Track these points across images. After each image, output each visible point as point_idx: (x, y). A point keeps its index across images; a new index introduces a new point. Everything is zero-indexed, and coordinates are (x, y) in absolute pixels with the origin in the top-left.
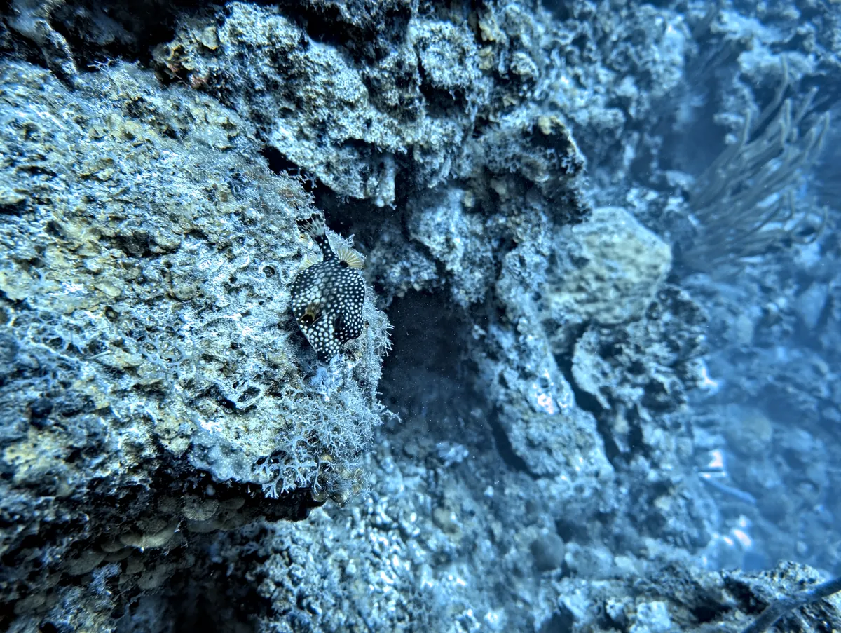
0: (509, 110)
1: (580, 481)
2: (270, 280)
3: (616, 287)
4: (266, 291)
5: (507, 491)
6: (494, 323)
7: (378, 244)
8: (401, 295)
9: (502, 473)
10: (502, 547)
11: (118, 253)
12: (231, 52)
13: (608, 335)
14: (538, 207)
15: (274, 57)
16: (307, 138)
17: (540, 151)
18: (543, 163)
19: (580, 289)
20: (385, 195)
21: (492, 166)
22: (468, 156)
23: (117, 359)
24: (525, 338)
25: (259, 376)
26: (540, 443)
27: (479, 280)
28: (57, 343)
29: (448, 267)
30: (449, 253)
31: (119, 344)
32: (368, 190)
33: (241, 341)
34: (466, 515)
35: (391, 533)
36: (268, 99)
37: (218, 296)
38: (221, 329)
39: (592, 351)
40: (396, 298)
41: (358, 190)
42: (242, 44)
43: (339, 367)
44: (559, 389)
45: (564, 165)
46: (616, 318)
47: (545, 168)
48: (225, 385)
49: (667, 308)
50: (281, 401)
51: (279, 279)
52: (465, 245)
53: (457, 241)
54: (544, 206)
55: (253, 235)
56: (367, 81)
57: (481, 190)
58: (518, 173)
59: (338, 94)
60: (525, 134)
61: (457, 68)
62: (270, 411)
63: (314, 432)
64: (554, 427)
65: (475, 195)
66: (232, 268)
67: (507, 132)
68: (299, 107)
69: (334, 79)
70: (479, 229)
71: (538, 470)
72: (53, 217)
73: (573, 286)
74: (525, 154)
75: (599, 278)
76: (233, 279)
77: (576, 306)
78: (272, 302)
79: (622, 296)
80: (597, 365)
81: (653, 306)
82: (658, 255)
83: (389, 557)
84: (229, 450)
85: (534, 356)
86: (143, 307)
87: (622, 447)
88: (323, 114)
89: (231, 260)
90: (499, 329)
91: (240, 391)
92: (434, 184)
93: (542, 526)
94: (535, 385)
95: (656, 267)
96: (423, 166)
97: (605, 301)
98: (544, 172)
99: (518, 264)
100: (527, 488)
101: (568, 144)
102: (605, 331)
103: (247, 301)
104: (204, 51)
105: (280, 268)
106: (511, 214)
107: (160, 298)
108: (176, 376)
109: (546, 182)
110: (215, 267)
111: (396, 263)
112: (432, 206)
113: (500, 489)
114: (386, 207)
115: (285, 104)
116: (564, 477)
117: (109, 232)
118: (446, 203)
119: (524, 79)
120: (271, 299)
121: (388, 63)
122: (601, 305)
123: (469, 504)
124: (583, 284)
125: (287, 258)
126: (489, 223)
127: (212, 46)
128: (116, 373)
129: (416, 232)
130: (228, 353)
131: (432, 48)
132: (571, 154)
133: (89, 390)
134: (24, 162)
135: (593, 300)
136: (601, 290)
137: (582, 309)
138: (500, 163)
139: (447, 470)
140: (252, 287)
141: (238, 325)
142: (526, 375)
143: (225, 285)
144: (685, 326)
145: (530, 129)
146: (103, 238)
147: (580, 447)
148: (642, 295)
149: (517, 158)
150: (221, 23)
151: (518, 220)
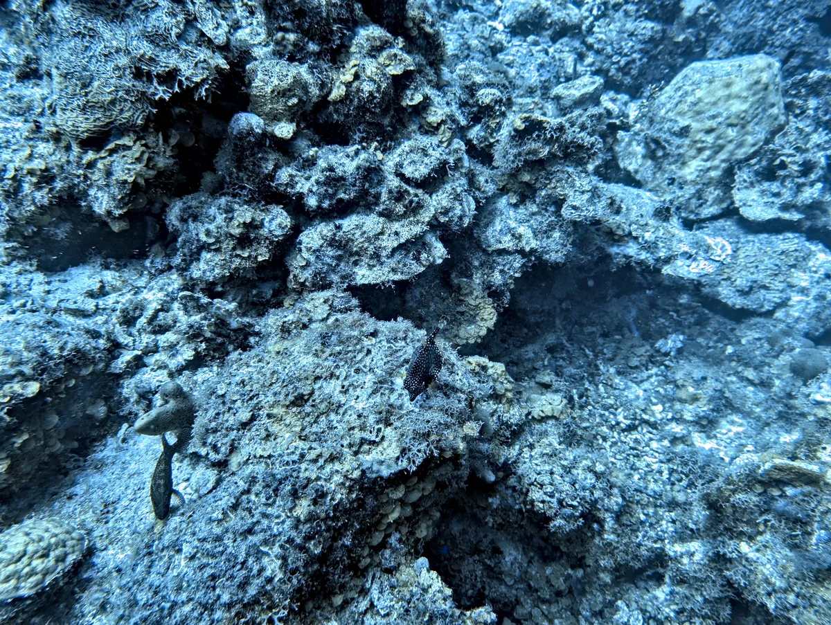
0: (499, 126)
1: (814, 292)
3: (731, 125)
5: (743, 341)
6: (612, 245)
9: (733, 330)
11: (294, 409)
12: (312, 259)
13: (760, 161)
15: (330, 245)
16: (374, 266)
23: (312, 455)
26: (751, 288)
28: (288, 463)
29: (527, 249)
31: (311, 448)
35: (639, 429)
36: (342, 264)
38: (349, 412)
42: (314, 251)
46: (754, 145)
48: (366, 435)
55: (341, 359)
56: (381, 214)
58: (525, 161)
59: (371, 234)
61: (426, 160)
64: (757, 267)
68: (359, 255)
69: (364, 229)
71: (767, 307)
72: (266, 412)
73: (693, 152)
77: (708, 164)
79: (743, 127)
80: (763, 192)
83: (648, 445)
84: (381, 463)
86: (315, 425)
88: (371, 250)
89: (338, 378)
91: (374, 433)
93: (793, 349)
95: (757, 82)
97: (730, 142)
102: (753, 161)
104: (303, 268)
105: (361, 366)
107: (318, 417)
108: (342, 446)
110: (332, 388)
115: (353, 259)
116: (796, 298)
117: (288, 403)
119: (493, 104)
121: (384, 197)
125: (363, 358)
127: (304, 263)
128: (315, 461)
131: (406, 163)
133: (307, 474)
134: (246, 398)
136: (718, 137)
137: (716, 162)
143: (341, 392)
146: (288, 407)
147: (794, 266)
148: (764, 110)
150: (300, 250)
151: (552, 185)
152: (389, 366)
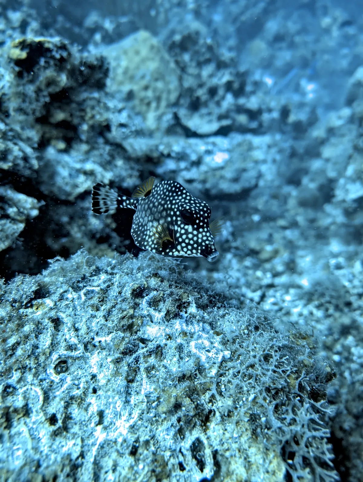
2: (72, 369)
4: (83, 380)
7: (68, 227)
8: (114, 226)
10: (294, 225)
14: (85, 95)
17: (39, 69)
18: (50, 73)
19: (149, 104)
20: (28, 206)
21: (38, 114)
22: (23, 128)
24: (172, 151)
25: (180, 431)
27: (124, 163)
30: (96, 177)
32: (19, 218)
33: (131, 439)
34: (270, 240)
37: (65, 450)
39: (191, 116)
40: (114, 230)
41: (15, 227)
43: (192, 323)
44: (214, 144)
45: (58, 56)
47: (55, 74)
49: (181, 54)
50: (218, 414)
51: (75, 359)
52: (94, 162)
53: (89, 166)
54: (85, 91)
57: (55, 132)
58: (51, 95)
60: (19, 75)
62: (228, 435)
63: (268, 390)
65: (57, 138)
66: (38, 416)
67: (13, 90)
70: (84, 147)
74: (38, 83)
75: (146, 88)
76: (53, 420)
78: (99, 377)
81: (177, 62)
82: (145, 41)
85: (188, 151)
87: (254, 125)
90: (161, 166)
92: (35, 164)
94: (207, 159)
96: (16, 165)
98: (59, 75)
99: (124, 130)
100: (261, 195)
101: (40, 44)
103: (86, 410)
106: (83, 118)
109: (68, 79)
111: (87, 220)
112: (53, 175)
113: (256, 211)
114: (40, 209)
118: (54, 163)
120: (94, 377)
122: (164, 96)
123: (264, 235)
124: (146, 101)
126: (84, 137)
129: (69, 194)
130: (141, 466)
132: (50, 46)
135: (158, 99)
138: (37, 106)
139: (235, 240)
140: (72, 398)
141: (112, 436)
142: (198, 163)
144: (197, 48)
145: (17, 69)
149: (38, 91)
151: (89, 115)
152: (116, 316)
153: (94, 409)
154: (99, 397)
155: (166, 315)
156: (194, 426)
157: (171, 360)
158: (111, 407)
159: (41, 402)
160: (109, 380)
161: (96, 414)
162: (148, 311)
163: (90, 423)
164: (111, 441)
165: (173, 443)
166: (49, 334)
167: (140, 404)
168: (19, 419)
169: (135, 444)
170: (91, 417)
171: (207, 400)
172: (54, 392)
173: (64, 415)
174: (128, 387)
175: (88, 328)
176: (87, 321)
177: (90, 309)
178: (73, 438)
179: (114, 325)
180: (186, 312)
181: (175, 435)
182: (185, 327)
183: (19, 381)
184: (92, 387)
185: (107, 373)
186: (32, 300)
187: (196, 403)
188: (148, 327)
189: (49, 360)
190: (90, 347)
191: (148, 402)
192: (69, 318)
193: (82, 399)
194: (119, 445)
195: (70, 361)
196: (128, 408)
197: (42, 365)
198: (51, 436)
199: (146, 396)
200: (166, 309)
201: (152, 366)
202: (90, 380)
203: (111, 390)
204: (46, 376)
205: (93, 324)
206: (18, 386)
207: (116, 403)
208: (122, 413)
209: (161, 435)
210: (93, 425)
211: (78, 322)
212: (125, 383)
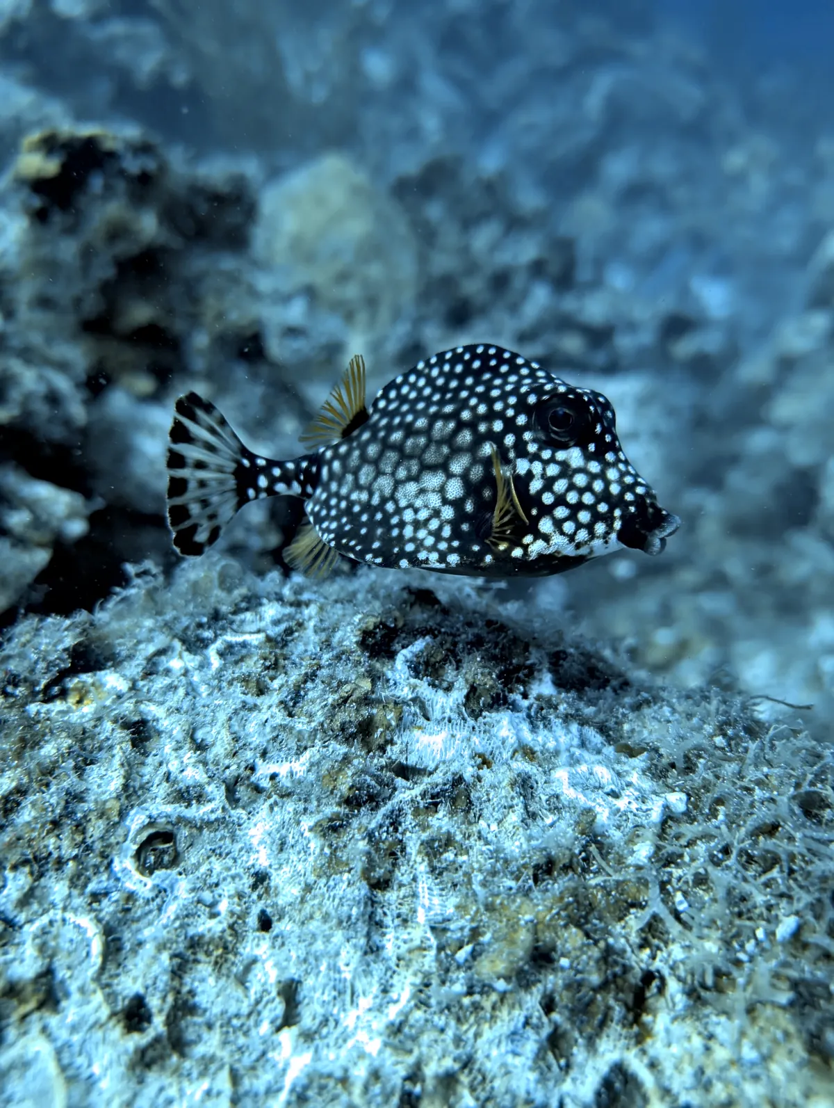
4: (228, 889)
140: (195, 943)
153: (267, 976)
154: (280, 941)
155: (467, 697)
156: (603, 1024)
157: (500, 822)
158: (323, 968)
159: (96, 959)
160: (308, 888)
161: (274, 993)
162: (414, 688)
163: (257, 1024)
164: (330, 1076)
165: (538, 1082)
166: (116, 762)
167: (415, 955)
168: (24, 1017)
169: (408, 1086)
170: (258, 1002)
171: (635, 939)
172: (139, 930)
173: (170, 999)
174: (372, 902)
175: (236, 739)
176: (230, 719)
177: (239, 690)
178: (202, 1074)
179: (313, 725)
180: (525, 696)
181: (539, 1056)
182: (527, 736)
183: (25, 900)
184: (256, 910)
185: (300, 867)
186: (64, 674)
187: (602, 944)
188: (417, 733)
189: (121, 831)
190: (242, 792)
191: (441, 948)
192: (175, 717)
193: (225, 948)
194: (357, 1090)
195: (184, 832)
196: (378, 969)
197: (98, 846)
198: (132, 1067)
199: (433, 929)
200: (467, 680)
201: (444, 838)
202: (248, 891)
203: (318, 916)
204: (112, 882)
205: (252, 727)
206: (22, 917)
207: (337, 954)
208: (359, 987)
209: (495, 1053)
210: (265, 1028)
211: (203, 725)
212: (362, 889)
